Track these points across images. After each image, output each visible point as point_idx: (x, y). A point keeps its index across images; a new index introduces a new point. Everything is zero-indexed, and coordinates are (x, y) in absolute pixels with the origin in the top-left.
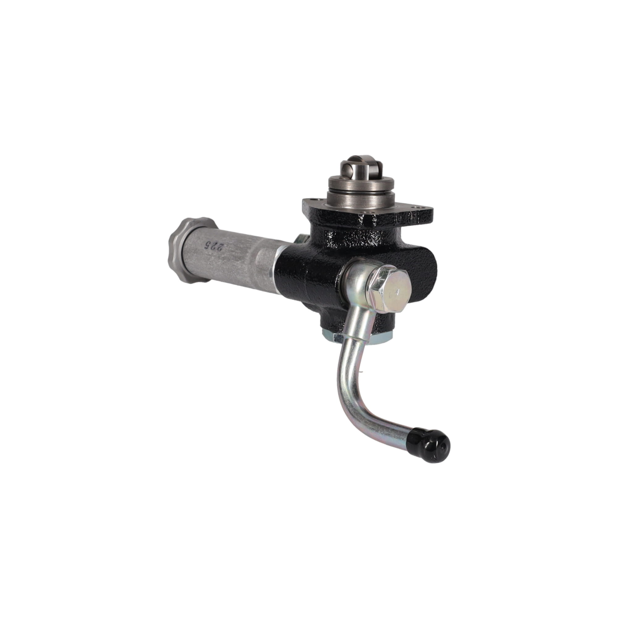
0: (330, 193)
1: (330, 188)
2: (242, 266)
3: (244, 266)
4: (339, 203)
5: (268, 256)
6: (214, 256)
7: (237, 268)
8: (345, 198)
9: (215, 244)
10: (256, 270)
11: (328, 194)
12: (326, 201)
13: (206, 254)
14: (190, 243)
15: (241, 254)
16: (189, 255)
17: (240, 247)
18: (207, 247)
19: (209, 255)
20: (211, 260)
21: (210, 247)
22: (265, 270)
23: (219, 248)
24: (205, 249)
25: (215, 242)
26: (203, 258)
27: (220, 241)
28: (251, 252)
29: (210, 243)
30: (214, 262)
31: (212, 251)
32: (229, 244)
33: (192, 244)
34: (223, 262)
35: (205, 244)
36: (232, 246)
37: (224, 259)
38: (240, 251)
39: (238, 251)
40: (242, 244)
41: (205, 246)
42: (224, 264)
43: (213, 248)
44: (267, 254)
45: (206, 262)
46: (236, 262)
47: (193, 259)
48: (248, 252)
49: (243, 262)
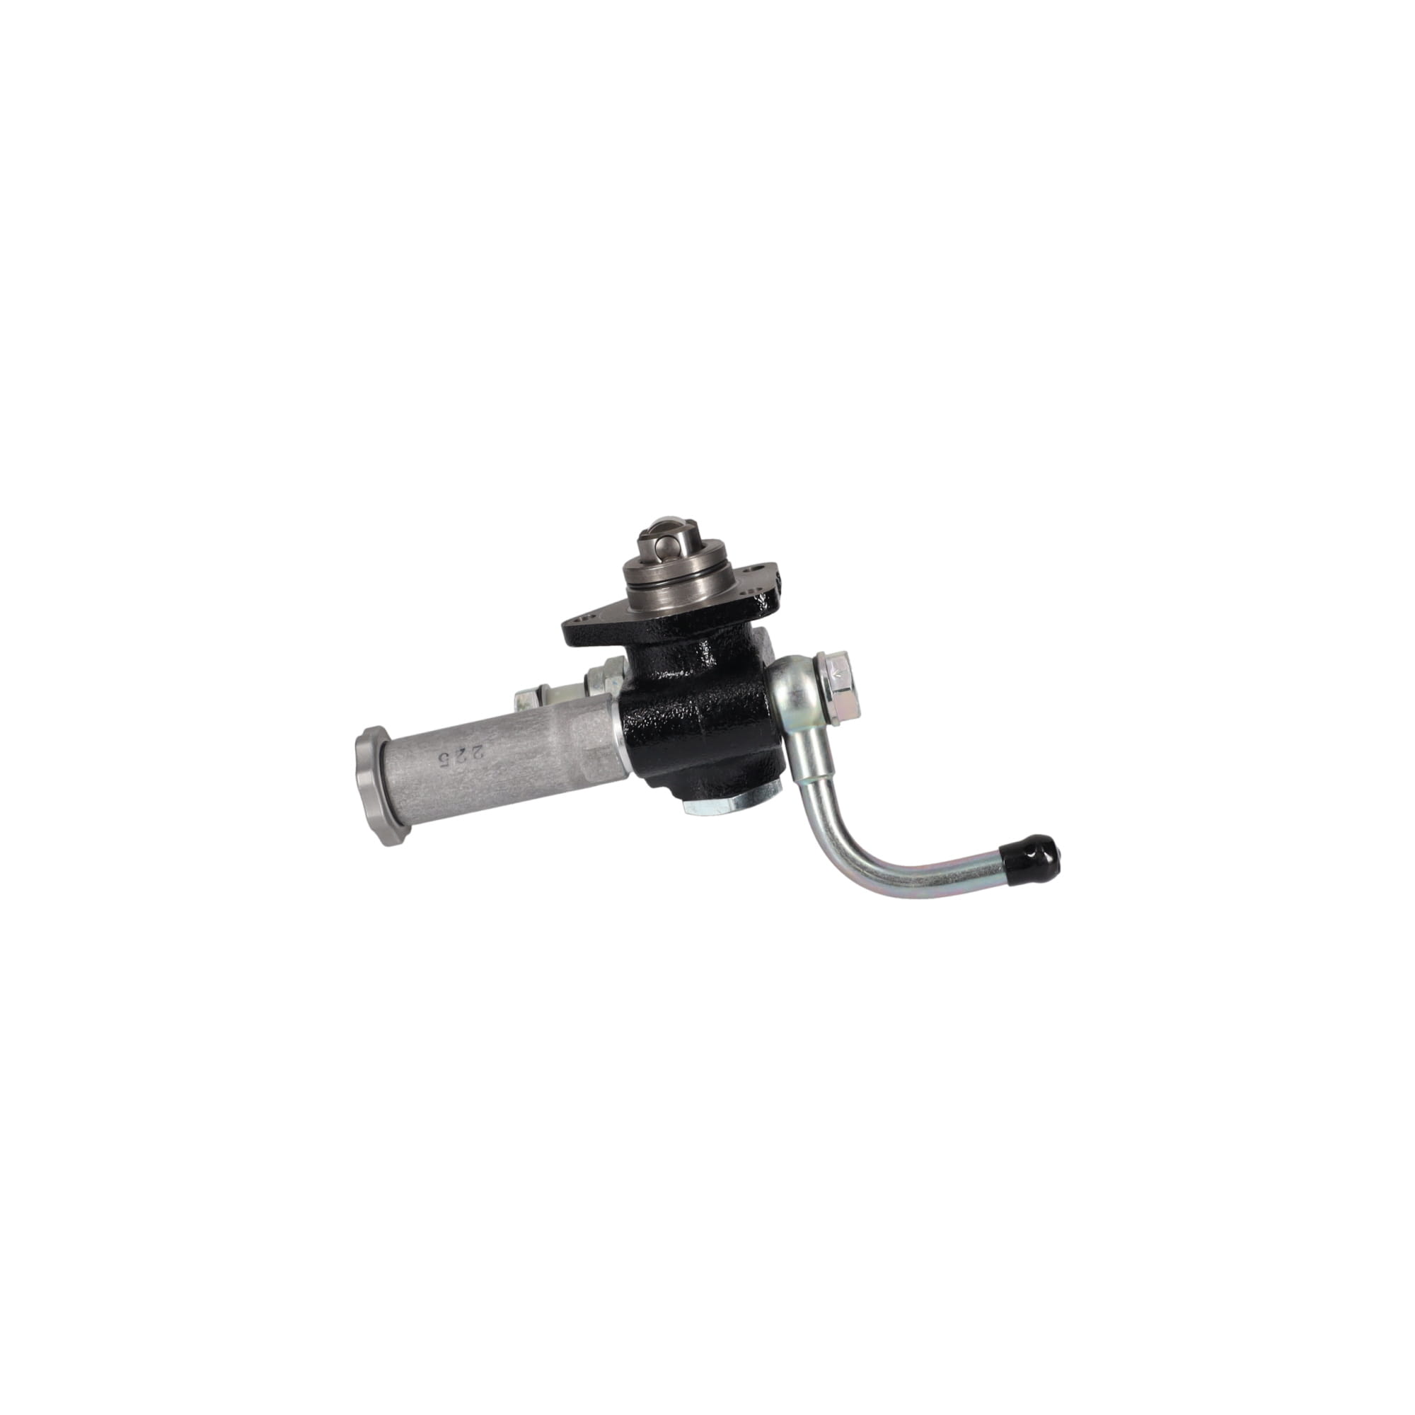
0: (631, 591)
1: (629, 584)
2: (546, 762)
3: (553, 759)
4: (690, 596)
5: (594, 725)
6: (472, 771)
7: (535, 769)
8: (696, 583)
9: (460, 752)
10: (582, 756)
11: (629, 594)
12: (628, 604)
13: (451, 775)
14: (398, 772)
15: (534, 744)
16: (407, 792)
17: (525, 736)
18: (445, 763)
19: (460, 773)
20: (466, 780)
21: (453, 760)
22: (604, 748)
23: (477, 755)
24: (442, 769)
25: (458, 749)
26: (444, 784)
27: (466, 744)
28: (555, 733)
29: (447, 755)
30: (475, 781)
31: (464, 765)
32: (493, 740)
33: (403, 772)
34: (498, 772)
35: (437, 761)
36: (503, 740)
37: (500, 766)
38: (529, 742)
39: (525, 743)
40: (522, 728)
41: (438, 764)
42: (500, 774)
43: (462, 758)
44: (589, 723)
45: (454, 787)
46: (531, 760)
47: (419, 796)
48: (549, 736)
49: (548, 755)
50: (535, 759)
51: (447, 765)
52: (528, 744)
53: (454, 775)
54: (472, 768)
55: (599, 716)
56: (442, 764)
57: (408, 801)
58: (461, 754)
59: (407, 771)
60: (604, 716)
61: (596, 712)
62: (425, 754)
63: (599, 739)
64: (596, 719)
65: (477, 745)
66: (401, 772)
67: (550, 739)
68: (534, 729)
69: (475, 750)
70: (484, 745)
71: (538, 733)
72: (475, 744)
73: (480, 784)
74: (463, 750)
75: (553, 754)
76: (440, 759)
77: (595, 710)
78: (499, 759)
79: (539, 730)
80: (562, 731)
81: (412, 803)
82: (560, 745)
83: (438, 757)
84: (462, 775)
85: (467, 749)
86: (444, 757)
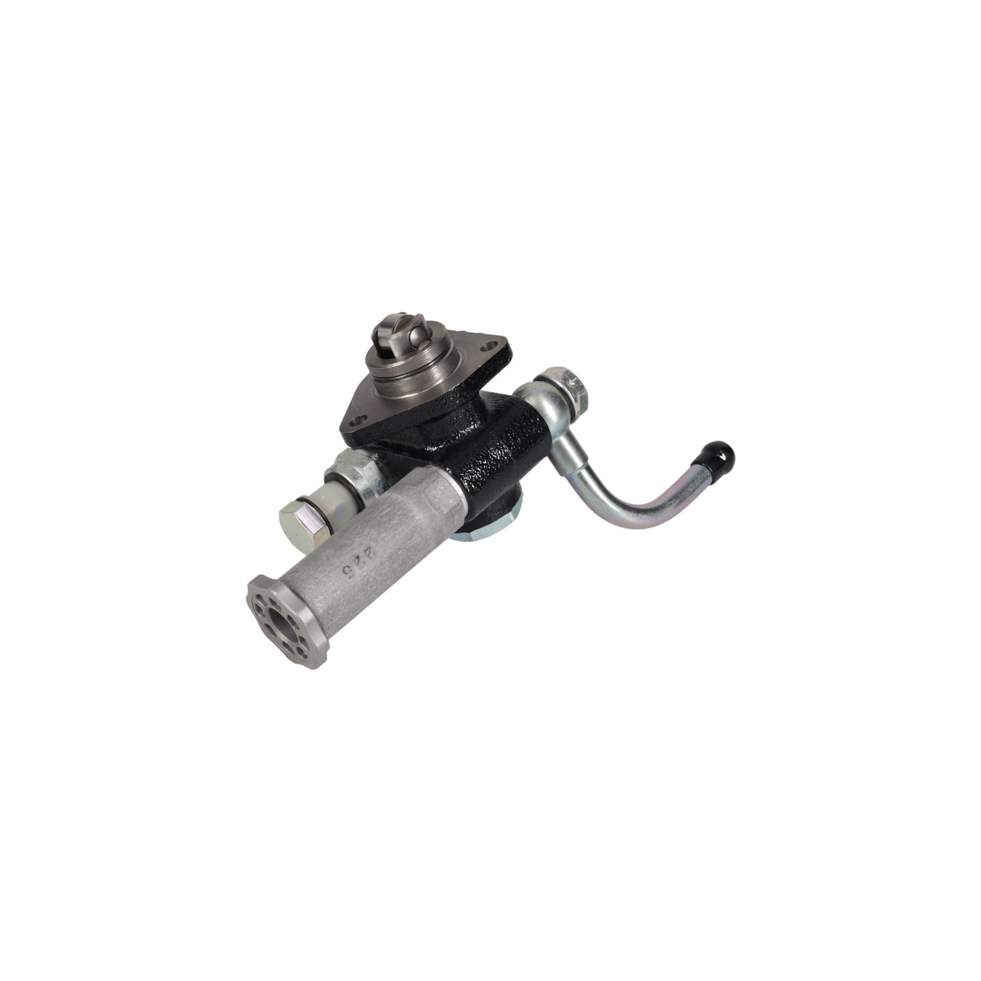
2: (422, 537)
3: (425, 532)
5: (440, 492)
6: (373, 570)
7: (415, 546)
8: (432, 371)
9: (357, 560)
10: (443, 520)
13: (359, 581)
14: (318, 599)
15: (408, 527)
16: (332, 612)
17: (397, 524)
18: (350, 574)
19: (365, 576)
20: (371, 580)
21: (356, 570)
22: (456, 506)
23: (371, 555)
24: (351, 580)
25: (354, 558)
26: (357, 591)
27: (357, 551)
28: (417, 512)
29: (349, 567)
30: (377, 578)
31: (365, 568)
32: (375, 538)
33: (322, 597)
34: (392, 561)
35: (343, 575)
36: (383, 535)
37: (392, 556)
38: (403, 527)
39: (401, 529)
40: (390, 520)
41: (346, 578)
42: (393, 562)
43: (361, 564)
44: (436, 493)
45: (364, 590)
46: (411, 540)
47: (341, 611)
48: (415, 515)
49: (421, 530)
50: (414, 538)
51: (353, 575)
52: (403, 529)
53: (362, 580)
54: (373, 568)
55: (439, 484)
56: (349, 576)
57: (333, 619)
58: (359, 561)
59: (325, 596)
60: (443, 482)
61: (436, 482)
62: (330, 575)
63: (449, 501)
64: (439, 487)
65: (366, 548)
66: (321, 598)
67: (417, 518)
68: (400, 515)
69: (367, 552)
70: (371, 546)
71: (405, 517)
72: (364, 547)
73: (381, 578)
74: (358, 557)
75: (424, 528)
76: (345, 572)
77: (434, 481)
78: (388, 551)
79: (404, 515)
80: (422, 508)
81: (336, 620)
82: (426, 519)
83: (342, 572)
84: (367, 577)
85: (360, 555)
86: (346, 569)
